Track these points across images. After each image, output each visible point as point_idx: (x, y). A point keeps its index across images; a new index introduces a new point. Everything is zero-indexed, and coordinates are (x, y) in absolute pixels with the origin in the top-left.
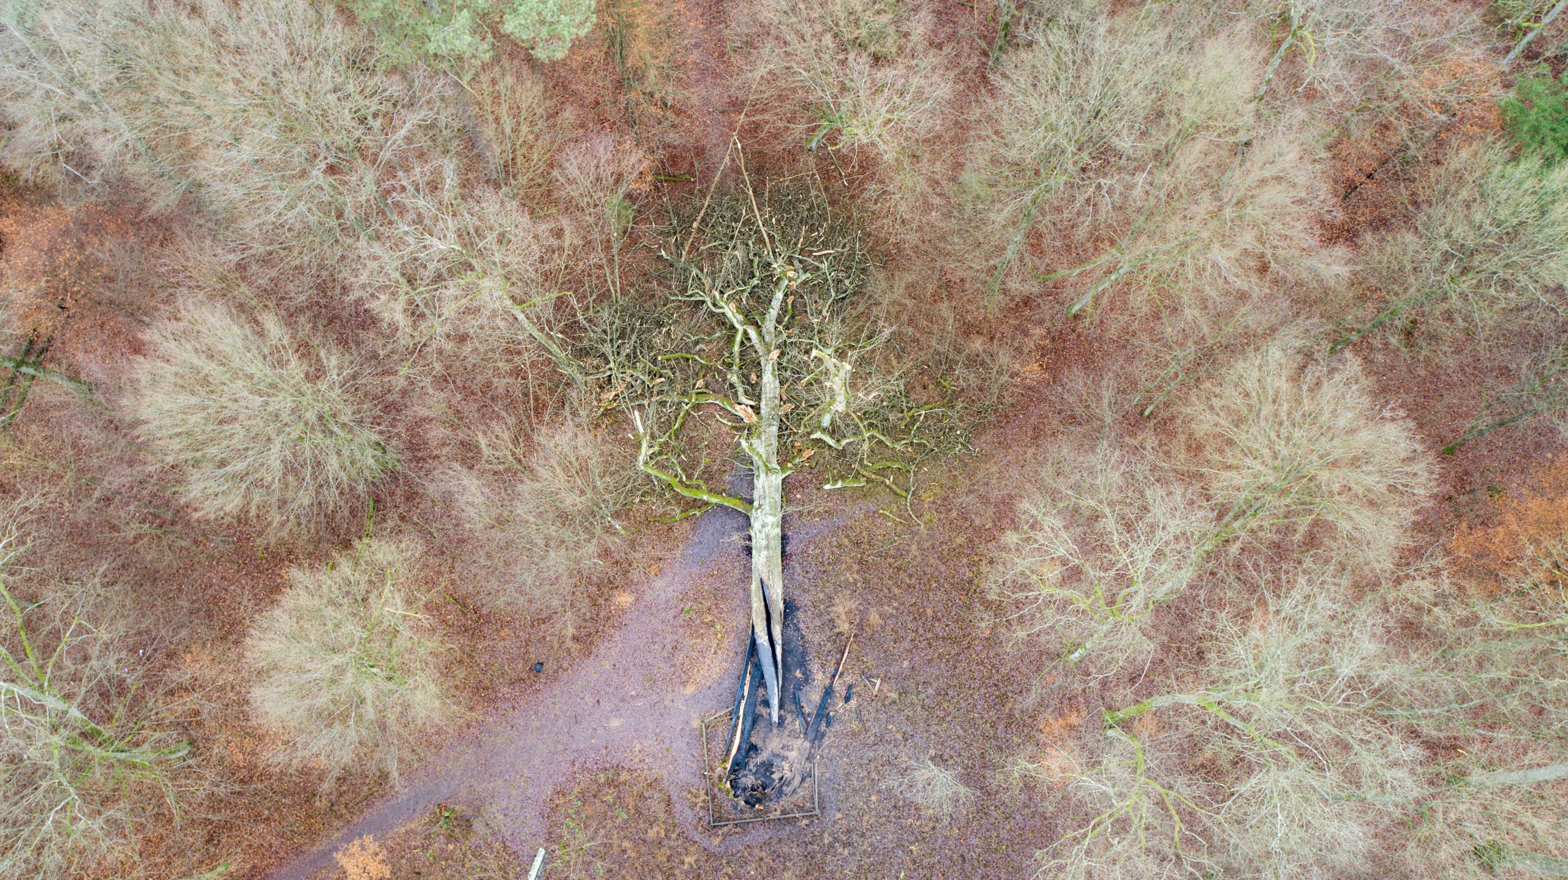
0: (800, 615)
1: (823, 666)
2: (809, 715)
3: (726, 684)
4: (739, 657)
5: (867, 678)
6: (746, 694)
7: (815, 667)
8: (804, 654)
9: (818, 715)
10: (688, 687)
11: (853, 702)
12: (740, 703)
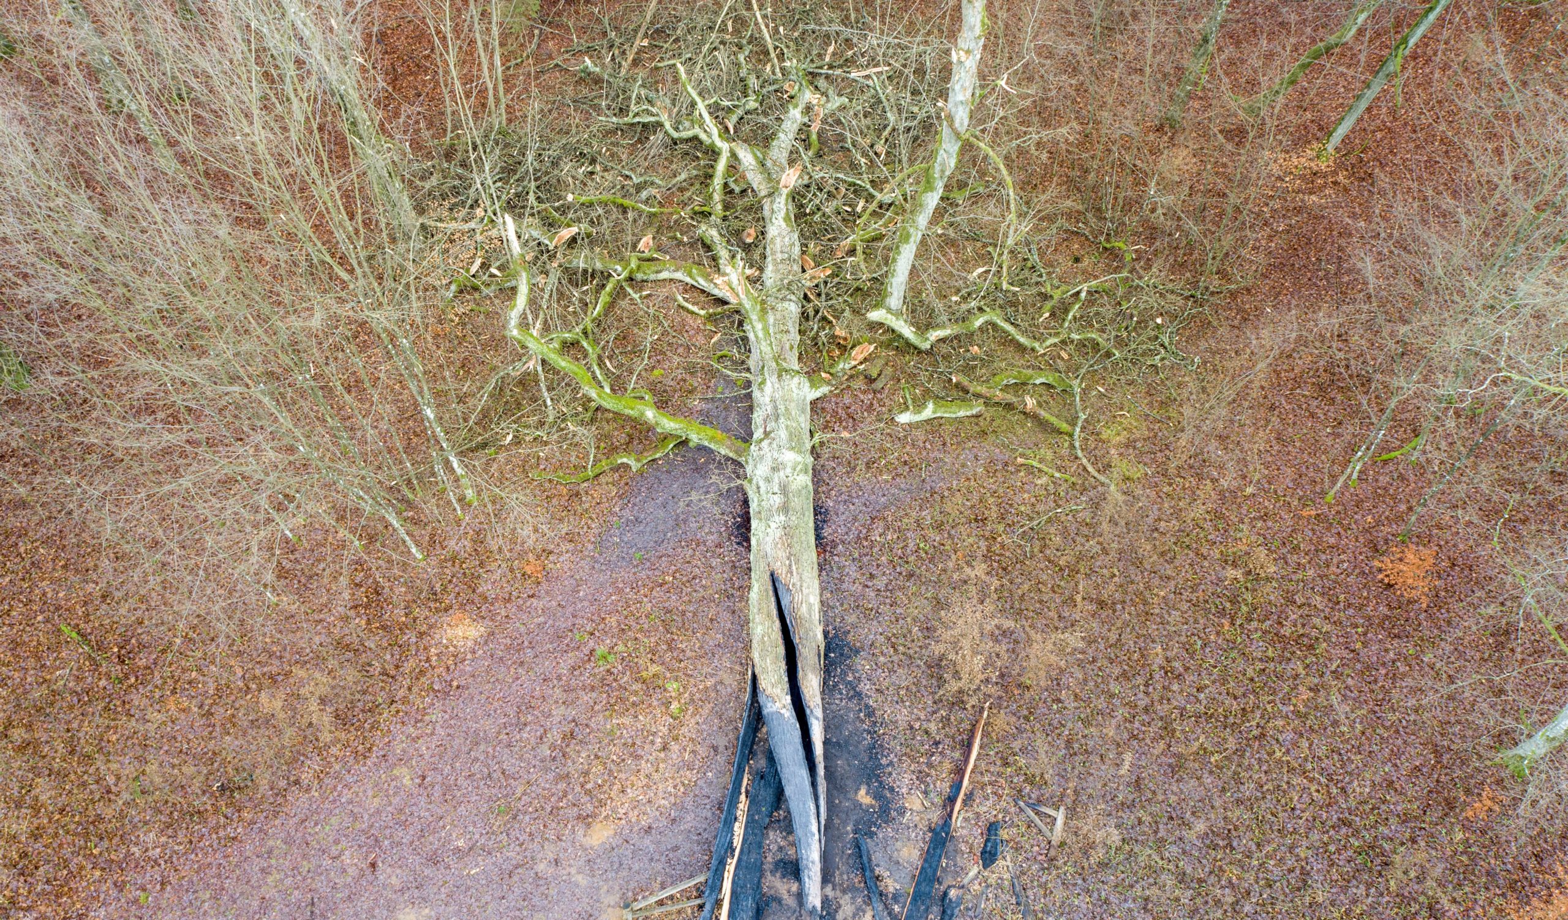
0: (862, 664)
1: (921, 776)
2: (896, 898)
3: (690, 821)
4: (721, 759)
5: (1032, 806)
6: (737, 842)
7: (903, 780)
8: (875, 750)
9: (918, 897)
10: (597, 827)
11: (1005, 865)
12: (722, 863)
